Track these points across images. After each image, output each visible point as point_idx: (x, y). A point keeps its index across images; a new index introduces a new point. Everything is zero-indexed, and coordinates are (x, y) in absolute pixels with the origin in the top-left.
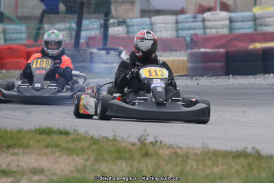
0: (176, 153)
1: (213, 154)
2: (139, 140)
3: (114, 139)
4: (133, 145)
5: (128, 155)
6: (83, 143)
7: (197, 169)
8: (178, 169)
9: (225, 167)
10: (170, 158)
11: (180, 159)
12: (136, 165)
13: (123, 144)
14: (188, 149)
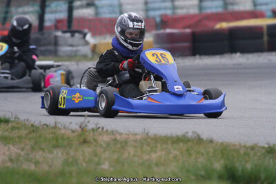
0: (115, 140)
1: (152, 139)
2: (80, 127)
3: (55, 127)
4: (73, 132)
5: (66, 143)
6: (21, 131)
7: (134, 155)
8: (115, 156)
9: (163, 153)
10: (108, 144)
11: (119, 145)
12: (72, 153)
13: (63, 132)
14: (128, 135)
